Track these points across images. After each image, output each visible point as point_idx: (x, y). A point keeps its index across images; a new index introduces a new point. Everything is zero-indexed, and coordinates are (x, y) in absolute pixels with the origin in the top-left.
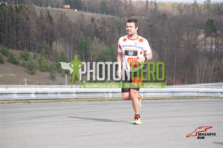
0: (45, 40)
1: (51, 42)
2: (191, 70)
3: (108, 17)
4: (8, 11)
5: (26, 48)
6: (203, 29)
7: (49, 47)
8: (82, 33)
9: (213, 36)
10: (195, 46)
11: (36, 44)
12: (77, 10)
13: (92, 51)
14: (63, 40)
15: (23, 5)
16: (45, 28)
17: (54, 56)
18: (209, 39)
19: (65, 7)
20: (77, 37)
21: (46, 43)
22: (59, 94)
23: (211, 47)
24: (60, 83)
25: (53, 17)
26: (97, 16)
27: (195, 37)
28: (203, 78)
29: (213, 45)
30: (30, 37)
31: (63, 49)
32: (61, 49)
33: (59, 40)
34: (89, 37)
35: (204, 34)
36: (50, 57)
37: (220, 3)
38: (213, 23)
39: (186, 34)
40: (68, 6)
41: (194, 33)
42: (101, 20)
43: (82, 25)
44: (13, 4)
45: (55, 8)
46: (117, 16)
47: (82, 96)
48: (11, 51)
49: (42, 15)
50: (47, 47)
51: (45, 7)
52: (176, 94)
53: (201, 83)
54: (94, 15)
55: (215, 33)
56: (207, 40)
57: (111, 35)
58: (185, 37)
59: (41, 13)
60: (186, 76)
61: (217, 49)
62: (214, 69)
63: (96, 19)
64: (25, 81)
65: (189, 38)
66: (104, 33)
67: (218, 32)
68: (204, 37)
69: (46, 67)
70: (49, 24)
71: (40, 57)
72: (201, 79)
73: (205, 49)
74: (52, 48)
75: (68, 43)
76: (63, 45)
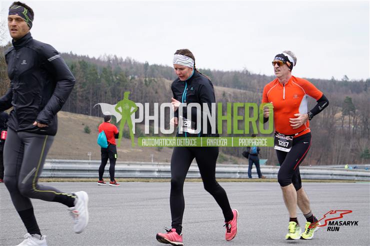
2: (328, 150)
3: (240, 92)
4: (137, 84)
9: (351, 115)
10: (331, 125)
18: (347, 118)
23: (349, 126)
26: (230, 91)
27: (332, 115)
28: (339, 158)
29: (351, 124)
35: (342, 112)
37: (359, 81)
38: (351, 101)
41: (331, 111)
44: (143, 77)
53: (337, 164)
54: (226, 89)
55: (353, 112)
56: (345, 118)
60: (322, 156)
61: (355, 128)
62: (352, 150)
63: (227, 93)
64: (151, 158)
67: (357, 110)
68: (341, 115)
72: (338, 160)
73: (343, 128)
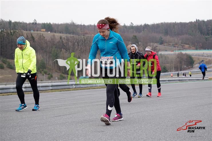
3: (70, 36)
4: (6, 35)
6: (130, 41)
8: (54, 47)
12: (50, 32)
14: (42, 52)
15: (15, 31)
19: (42, 30)
20: (51, 49)
22: (40, 87)
24: (40, 80)
25: (35, 37)
26: (64, 35)
31: (42, 57)
32: (40, 58)
33: (39, 52)
34: (59, 49)
37: (139, 25)
38: (136, 37)
40: (44, 30)
42: (66, 38)
43: (54, 41)
44: (9, 30)
45: (36, 31)
46: (76, 35)
47: (56, 88)
48: (8, 60)
49: (28, 37)
51: (29, 31)
54: (61, 35)
57: (72, 47)
59: (27, 35)
63: (62, 37)
66: (68, 46)
70: (33, 42)
75: (45, 53)
76: (42, 55)
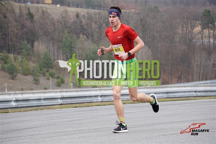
0: (26, 40)
1: (33, 42)
2: (188, 67)
3: (94, 12)
5: (5, 50)
6: (199, 21)
7: (31, 47)
8: (66, 31)
9: (211, 28)
10: (191, 40)
11: (15, 45)
12: (60, 5)
13: (78, 50)
14: (46, 39)
16: (25, 27)
17: (37, 57)
18: (206, 31)
19: (47, 2)
20: (61, 35)
21: (27, 43)
22: (42, 100)
23: (208, 40)
24: (44, 87)
25: (34, 15)
27: (191, 30)
28: (201, 75)
29: (210, 38)
30: (9, 37)
31: (46, 49)
32: (44, 49)
33: (42, 40)
34: (74, 35)
35: (201, 26)
36: (32, 58)
38: (210, 13)
39: (180, 27)
40: (50, 2)
41: (190, 26)
42: (86, 16)
43: (66, 22)
45: (36, 3)
46: (103, 10)
47: (68, 101)
49: (21, 13)
50: (28, 47)
51: (24, 3)
52: (171, 95)
53: (199, 80)
54: (79, 10)
55: (213, 25)
56: (204, 32)
57: (98, 31)
58: (180, 31)
59: (20, 10)
60: (183, 73)
61: (215, 42)
62: (214, 64)
63: (81, 14)
64: (5, 87)
65: (184, 31)
66: (90, 29)
68: (200, 29)
69: (29, 70)
70: (30, 22)
71: (21, 59)
72: (199, 77)
73: (202, 43)
74: (34, 49)
75: (51, 42)
76: (46, 45)
